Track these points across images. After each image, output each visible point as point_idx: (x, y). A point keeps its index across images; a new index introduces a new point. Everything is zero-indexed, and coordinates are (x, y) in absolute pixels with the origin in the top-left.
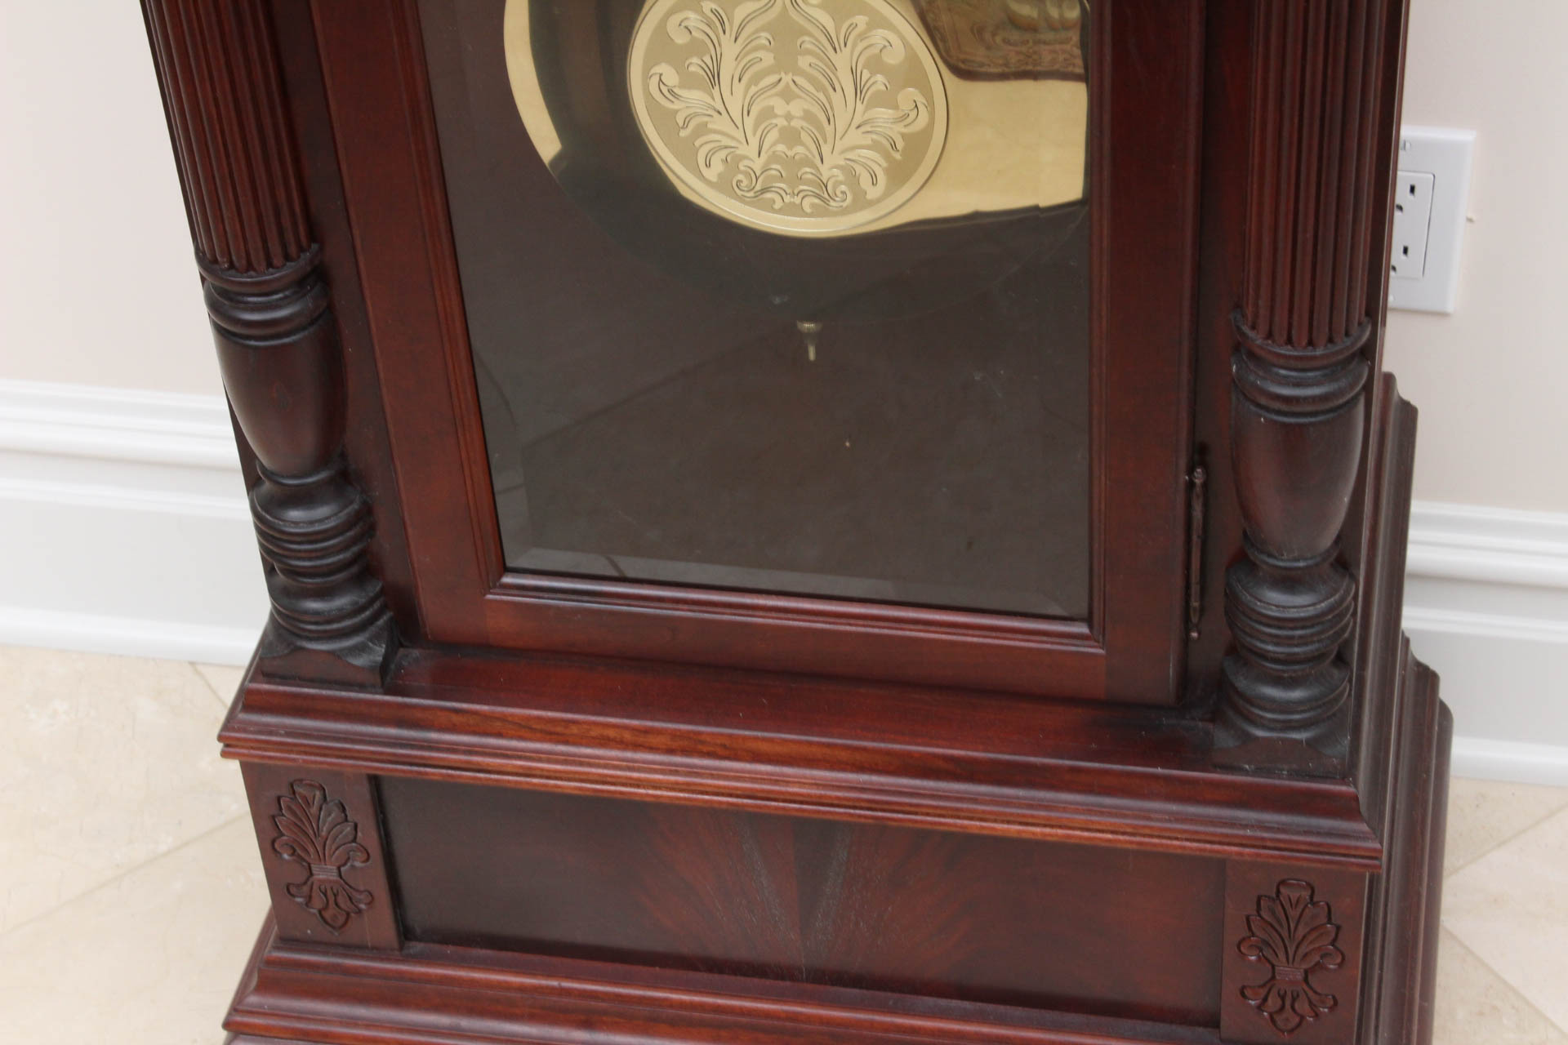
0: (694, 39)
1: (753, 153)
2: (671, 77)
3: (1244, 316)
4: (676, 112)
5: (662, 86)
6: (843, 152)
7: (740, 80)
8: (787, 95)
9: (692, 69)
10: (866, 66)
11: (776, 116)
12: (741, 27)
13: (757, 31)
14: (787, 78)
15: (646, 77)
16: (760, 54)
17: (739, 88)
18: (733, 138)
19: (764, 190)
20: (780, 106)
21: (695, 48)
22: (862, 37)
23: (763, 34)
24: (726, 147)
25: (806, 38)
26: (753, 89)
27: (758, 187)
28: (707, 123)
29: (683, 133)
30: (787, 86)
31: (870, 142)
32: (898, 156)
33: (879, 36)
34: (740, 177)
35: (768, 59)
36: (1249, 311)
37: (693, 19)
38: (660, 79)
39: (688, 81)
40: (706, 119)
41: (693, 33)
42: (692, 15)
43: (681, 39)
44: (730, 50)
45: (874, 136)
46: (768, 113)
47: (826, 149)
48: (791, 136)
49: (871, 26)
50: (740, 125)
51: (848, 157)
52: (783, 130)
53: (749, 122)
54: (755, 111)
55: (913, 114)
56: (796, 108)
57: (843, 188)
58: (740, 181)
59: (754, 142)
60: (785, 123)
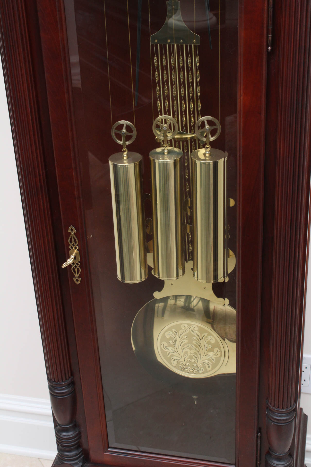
0: (171, 337)
1: (183, 360)
2: (166, 345)
3: (269, 401)
4: (167, 352)
5: (164, 346)
6: (202, 361)
7: (180, 345)
8: (190, 349)
9: (170, 343)
10: (207, 343)
11: (188, 353)
12: (181, 335)
13: (184, 335)
14: (190, 345)
15: (161, 344)
16: (185, 340)
17: (180, 347)
18: (179, 358)
19: (185, 368)
20: (189, 351)
21: (171, 338)
22: (206, 337)
23: (186, 336)
24: (177, 359)
25: (194, 337)
26: (183, 347)
27: (184, 368)
28: (173, 354)
29: (168, 356)
30: (190, 347)
31: (208, 359)
32: (214, 362)
33: (210, 337)
34: (180, 365)
35: (186, 341)
36: (270, 400)
37: (171, 333)
38: (164, 345)
39: (170, 345)
40: (173, 353)
41: (171, 336)
42: (170, 332)
43: (168, 337)
44: (178, 339)
45: (209, 358)
46: (186, 352)
47: (199, 360)
48: (191, 357)
49: (208, 335)
50: (180, 355)
51: (203, 362)
52: (190, 356)
53: (182, 354)
54: (183, 351)
55: (217, 353)
56: (192, 351)
57: (202, 368)
58: (180, 366)
59: (183, 358)
60: (190, 355)
